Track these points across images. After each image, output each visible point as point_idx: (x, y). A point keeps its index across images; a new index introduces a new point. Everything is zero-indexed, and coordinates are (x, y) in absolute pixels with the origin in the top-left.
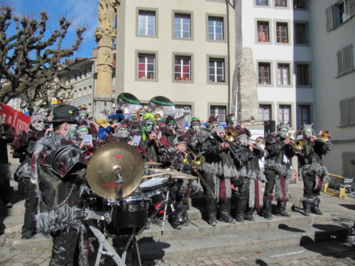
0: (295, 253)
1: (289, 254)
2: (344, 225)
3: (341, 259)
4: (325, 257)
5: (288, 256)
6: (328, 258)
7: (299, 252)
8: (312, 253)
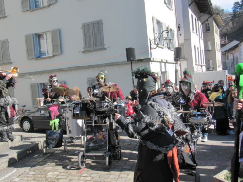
0: (10, 174)
1: (7, 176)
2: (31, 142)
3: (45, 166)
4: (35, 168)
5: (7, 178)
6: (37, 168)
7: (13, 172)
8: (23, 168)
